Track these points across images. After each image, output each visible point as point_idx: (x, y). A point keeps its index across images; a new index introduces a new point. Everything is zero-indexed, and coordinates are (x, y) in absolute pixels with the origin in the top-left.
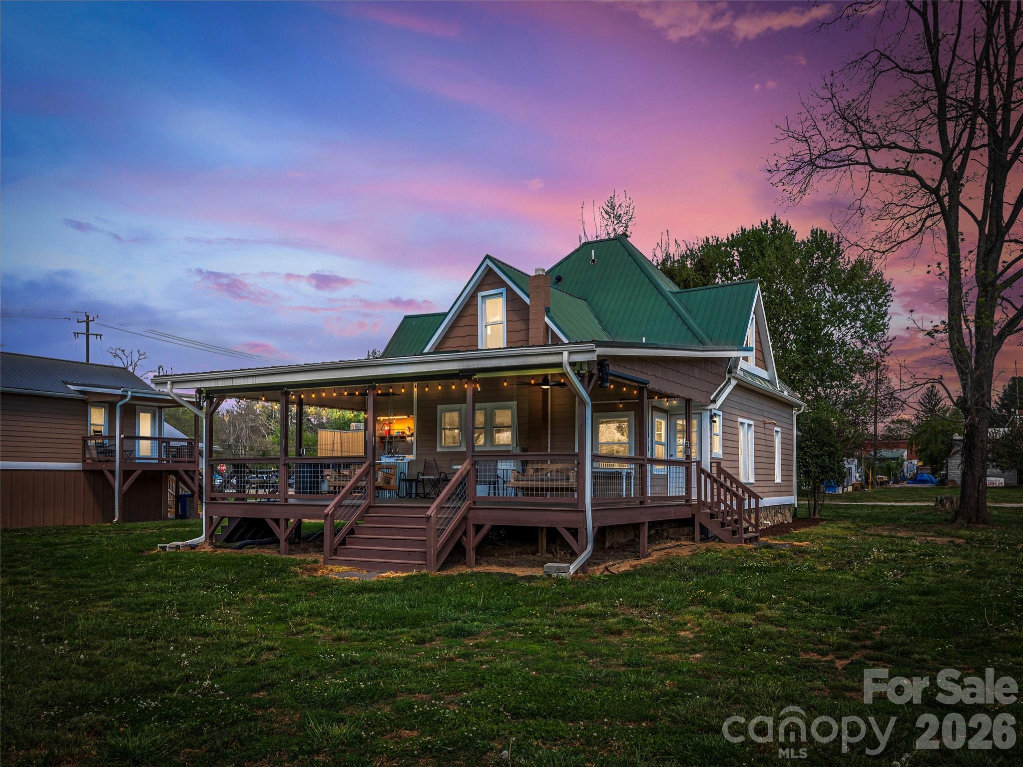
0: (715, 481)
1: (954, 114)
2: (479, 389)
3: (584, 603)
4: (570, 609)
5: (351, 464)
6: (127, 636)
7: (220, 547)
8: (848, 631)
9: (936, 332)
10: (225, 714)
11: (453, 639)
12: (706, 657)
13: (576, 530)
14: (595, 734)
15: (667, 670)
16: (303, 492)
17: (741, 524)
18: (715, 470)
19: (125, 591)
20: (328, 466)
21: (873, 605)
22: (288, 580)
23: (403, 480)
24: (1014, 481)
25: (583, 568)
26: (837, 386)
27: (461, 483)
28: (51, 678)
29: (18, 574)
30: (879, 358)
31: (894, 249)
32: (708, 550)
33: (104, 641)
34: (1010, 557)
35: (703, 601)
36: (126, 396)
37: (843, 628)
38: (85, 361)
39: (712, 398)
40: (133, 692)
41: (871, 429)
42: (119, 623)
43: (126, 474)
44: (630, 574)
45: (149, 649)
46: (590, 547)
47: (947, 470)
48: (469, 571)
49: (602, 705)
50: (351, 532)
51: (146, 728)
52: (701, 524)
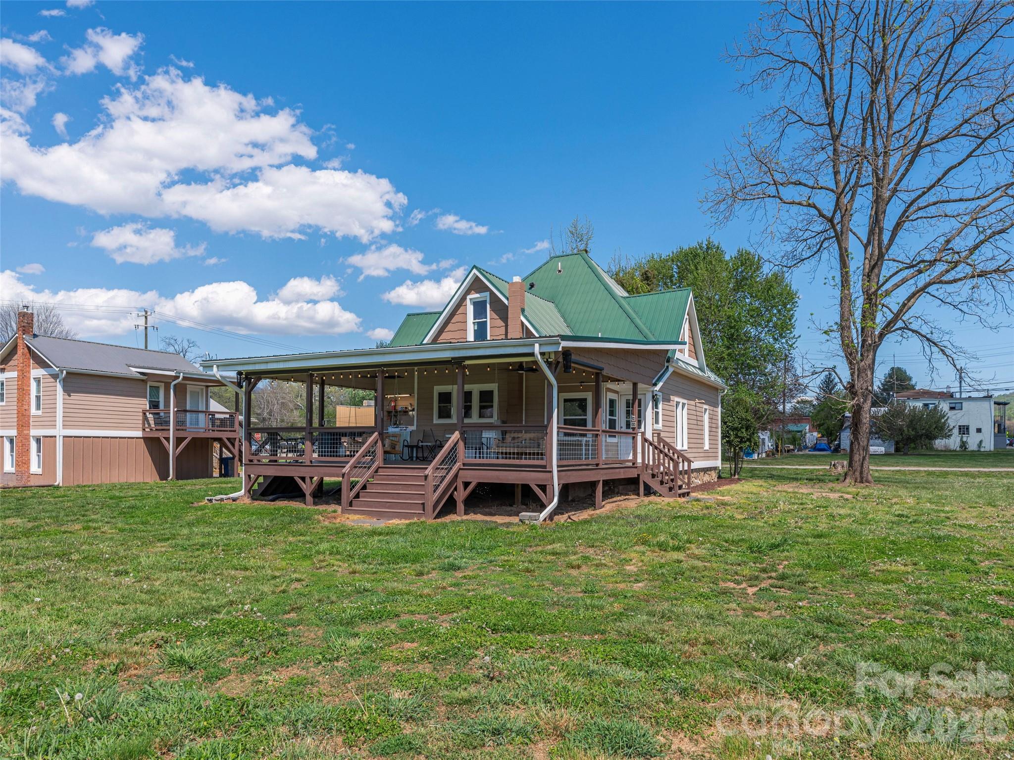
0: (656, 448)
1: (845, 158)
2: (468, 373)
3: (550, 544)
4: (540, 549)
5: (364, 433)
6: (182, 570)
7: (256, 500)
8: (758, 565)
9: (831, 331)
10: (264, 630)
11: (447, 572)
12: (646, 586)
13: (545, 486)
14: (558, 645)
15: (614, 595)
16: (325, 456)
17: (677, 482)
18: (656, 439)
19: (178, 534)
20: (345, 435)
21: (778, 545)
22: (312, 526)
23: (406, 446)
24: (892, 450)
25: (551, 517)
26: (754, 373)
27: (453, 448)
28: (119, 603)
29: (90, 521)
30: (787, 352)
31: (799, 265)
32: (650, 503)
33: (163, 575)
34: (887, 509)
35: (645, 542)
36: (178, 377)
37: (754, 563)
38: (144, 348)
39: (654, 382)
40: (187, 614)
41: (781, 408)
42: (175, 560)
43: (179, 441)
44: (588, 521)
45: (200, 581)
46: (556, 500)
47: (840, 441)
48: (459, 518)
49: (564, 622)
50: (364, 487)
51: (198, 641)
52: (644, 482)
